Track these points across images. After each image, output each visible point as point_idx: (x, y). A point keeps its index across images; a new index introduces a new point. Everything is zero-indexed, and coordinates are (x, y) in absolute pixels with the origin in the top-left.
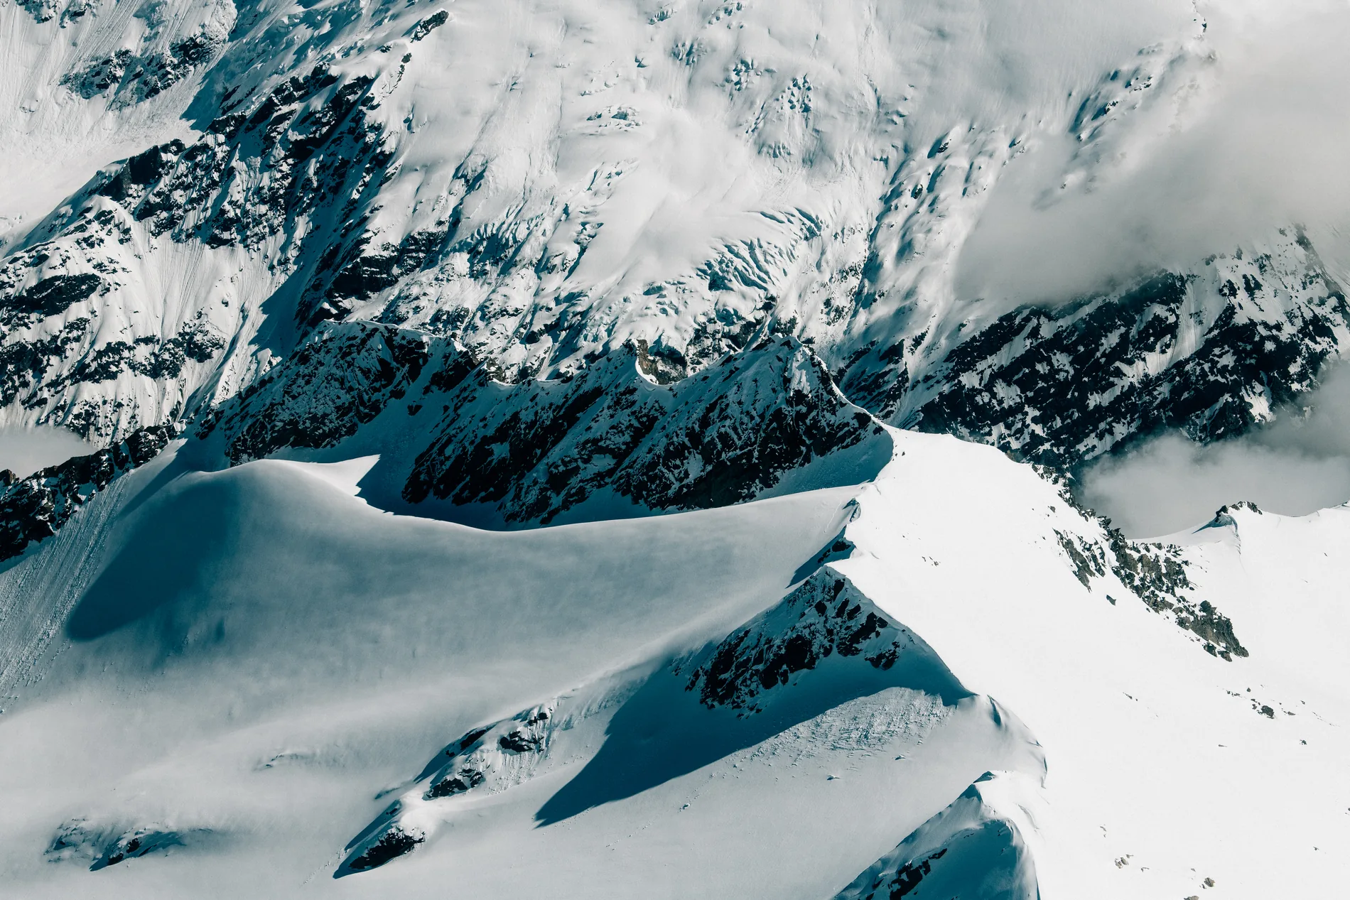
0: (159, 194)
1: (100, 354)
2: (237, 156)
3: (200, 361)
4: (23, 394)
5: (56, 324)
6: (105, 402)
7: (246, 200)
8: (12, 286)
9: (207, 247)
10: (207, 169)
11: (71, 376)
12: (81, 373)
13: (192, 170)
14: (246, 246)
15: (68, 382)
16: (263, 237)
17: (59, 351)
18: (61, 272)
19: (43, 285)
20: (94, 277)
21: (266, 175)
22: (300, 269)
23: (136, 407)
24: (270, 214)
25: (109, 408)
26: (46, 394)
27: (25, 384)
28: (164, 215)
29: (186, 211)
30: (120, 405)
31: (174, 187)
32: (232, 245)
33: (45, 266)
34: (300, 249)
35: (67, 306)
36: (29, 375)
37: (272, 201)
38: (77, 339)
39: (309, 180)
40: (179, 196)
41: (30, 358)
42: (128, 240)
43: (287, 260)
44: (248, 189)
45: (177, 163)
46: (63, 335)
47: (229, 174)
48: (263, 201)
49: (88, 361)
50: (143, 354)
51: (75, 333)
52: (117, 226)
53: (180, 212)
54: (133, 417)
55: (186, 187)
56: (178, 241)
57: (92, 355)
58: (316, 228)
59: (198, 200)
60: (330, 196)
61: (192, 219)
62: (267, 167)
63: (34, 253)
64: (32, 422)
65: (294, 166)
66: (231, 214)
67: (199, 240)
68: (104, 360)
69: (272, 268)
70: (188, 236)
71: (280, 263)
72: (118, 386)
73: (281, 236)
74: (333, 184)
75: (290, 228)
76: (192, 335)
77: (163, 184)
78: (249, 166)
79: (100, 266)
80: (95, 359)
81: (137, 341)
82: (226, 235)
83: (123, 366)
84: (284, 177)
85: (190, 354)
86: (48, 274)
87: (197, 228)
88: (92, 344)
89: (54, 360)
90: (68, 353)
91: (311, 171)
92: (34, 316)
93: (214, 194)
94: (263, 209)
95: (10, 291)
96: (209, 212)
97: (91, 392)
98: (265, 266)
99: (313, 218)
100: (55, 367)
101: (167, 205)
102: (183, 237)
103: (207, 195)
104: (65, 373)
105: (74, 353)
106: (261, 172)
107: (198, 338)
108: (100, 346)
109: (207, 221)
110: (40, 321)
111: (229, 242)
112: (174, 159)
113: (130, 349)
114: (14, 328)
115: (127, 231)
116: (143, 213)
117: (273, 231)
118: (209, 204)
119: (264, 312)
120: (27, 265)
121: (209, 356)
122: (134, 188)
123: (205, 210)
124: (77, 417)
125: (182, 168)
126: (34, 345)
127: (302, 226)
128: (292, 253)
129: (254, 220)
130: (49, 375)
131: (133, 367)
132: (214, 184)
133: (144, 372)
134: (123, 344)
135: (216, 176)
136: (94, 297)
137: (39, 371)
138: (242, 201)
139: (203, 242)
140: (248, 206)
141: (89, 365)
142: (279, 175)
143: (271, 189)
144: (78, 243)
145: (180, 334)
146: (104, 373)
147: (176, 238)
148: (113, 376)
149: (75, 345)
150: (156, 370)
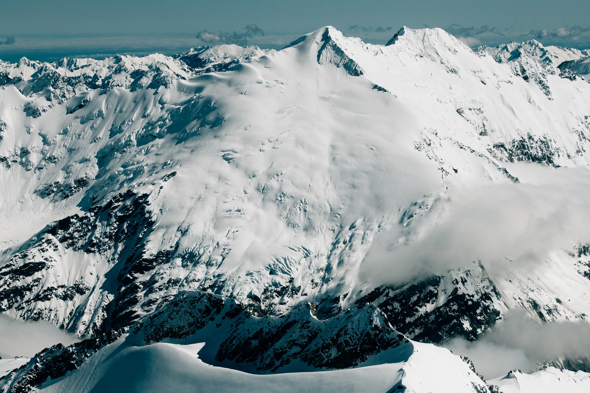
0: (69, 234)
1: (45, 291)
2: (98, 220)
3: (81, 294)
4: (16, 305)
5: (29, 280)
6: (46, 309)
7: (101, 236)
8: (14, 266)
9: (86, 253)
10: (87, 225)
11: (34, 299)
12: (37, 298)
13: (81, 225)
14: (100, 253)
15: (32, 301)
16: (106, 250)
17: (30, 290)
18: (32, 261)
19: (26, 265)
20: (44, 263)
21: (108, 228)
22: (119, 262)
23: (57, 311)
24: (109, 242)
25: (47, 311)
26: (24, 305)
27: (17, 301)
28: (71, 241)
29: (78, 240)
30: (51, 310)
31: (74, 231)
32: (95, 253)
33: (26, 259)
34: (119, 255)
35: (33, 273)
36: (18, 298)
37: (110, 237)
38: (37, 285)
39: (124, 230)
40: (76, 235)
41: (19, 292)
42: (57, 250)
43: (114, 259)
44: (102, 233)
45: (76, 223)
46: (32, 284)
47: (95, 227)
48: (107, 237)
49: (40, 293)
50: (60, 291)
51: (36, 283)
52: (53, 245)
53: (76, 240)
54: (56, 315)
55: (79, 231)
56: (75, 251)
57: (42, 291)
58: (126, 247)
59: (83, 236)
60: (131, 236)
61: (81, 243)
62: (109, 225)
63: (23, 254)
64: (19, 316)
65: (118, 225)
66: (95, 242)
67: (83, 250)
68: (46, 293)
69: (109, 261)
70: (79, 249)
71: (112, 260)
72: (51, 303)
73: (113, 250)
74: (132, 232)
75: (116, 247)
76: (79, 285)
77: (71, 230)
78: (102, 224)
79: (46, 259)
80: (43, 293)
81: (59, 287)
82: (93, 249)
83: (53, 296)
84: (115, 229)
85: (78, 292)
86: (28, 262)
87: (82, 246)
88: (42, 287)
89: (28, 293)
90: (33, 290)
91: (125, 227)
92: (21, 277)
93: (89, 234)
94: (107, 240)
95: (13, 267)
96: (87, 240)
97: (41, 305)
98: (106, 261)
99: (124, 244)
100: (28, 295)
101: (72, 237)
102: (77, 249)
103: (86, 234)
104: (32, 298)
105: (35, 290)
106: (107, 226)
107: (81, 286)
108: (45, 288)
109: (86, 244)
110: (24, 278)
111: (94, 252)
112: (75, 221)
113: (56, 289)
114: (14, 281)
115: (57, 247)
116: (62, 240)
117: (110, 248)
118: (87, 237)
119: (105, 277)
120: (20, 258)
121: (85, 293)
122: (60, 231)
123: (85, 240)
124: (35, 314)
125: (78, 224)
126: (21, 287)
127: (120, 247)
128: (117, 256)
129: (103, 244)
130: (26, 298)
131: (56, 296)
132: (89, 231)
133: (61, 298)
134: (53, 288)
135: (90, 227)
136: (44, 270)
137: (22, 297)
138: (99, 237)
139: (84, 251)
140: (101, 239)
141: (40, 295)
142: (113, 228)
143: (110, 233)
144: (39, 250)
145: (74, 285)
146: (46, 298)
147: (74, 250)
148: (49, 299)
149: (36, 288)
150: (65, 298)
